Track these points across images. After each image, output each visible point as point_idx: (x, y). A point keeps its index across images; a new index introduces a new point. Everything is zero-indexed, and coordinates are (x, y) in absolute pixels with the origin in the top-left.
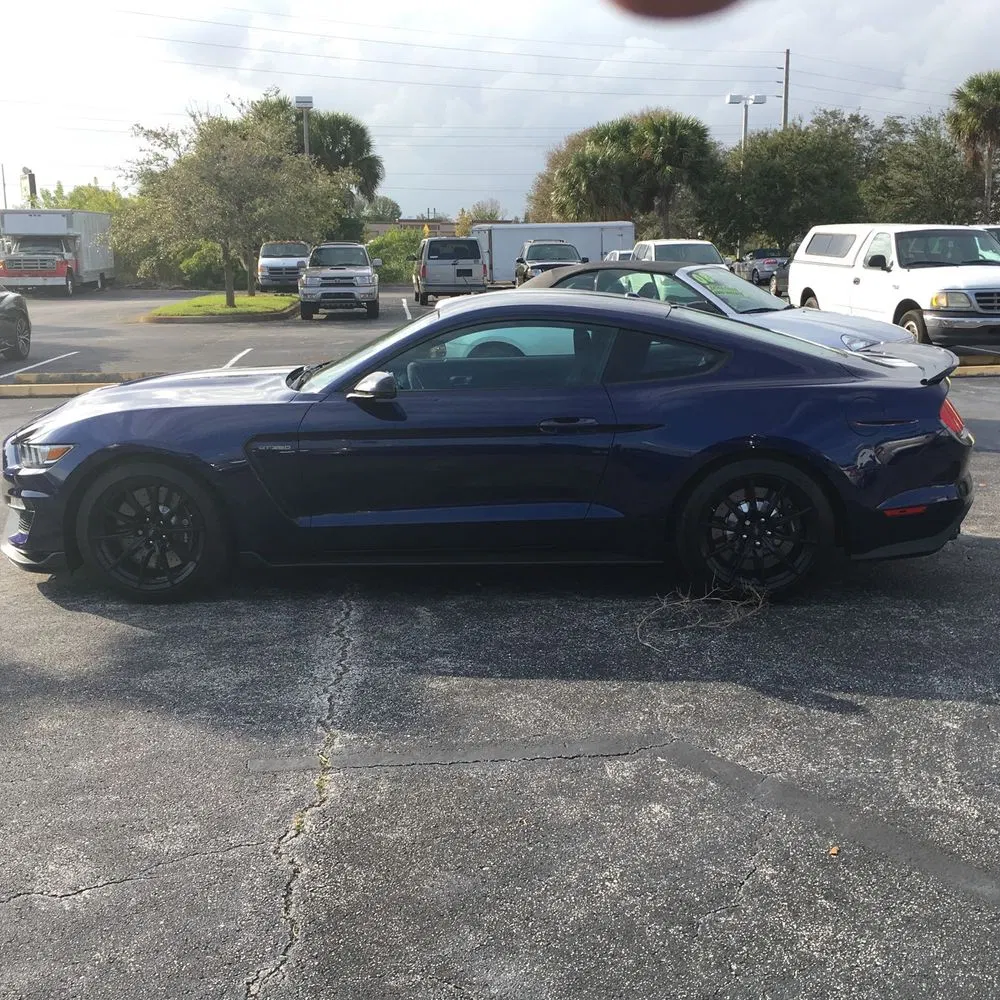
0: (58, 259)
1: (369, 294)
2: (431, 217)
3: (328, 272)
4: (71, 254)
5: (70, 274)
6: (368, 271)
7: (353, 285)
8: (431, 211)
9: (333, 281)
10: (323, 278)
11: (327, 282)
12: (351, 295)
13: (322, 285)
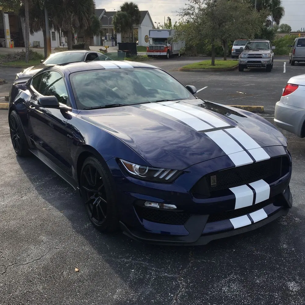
0: (165, 46)
1: (268, 62)
2: (302, 31)
3: (251, 52)
4: (170, 45)
5: (169, 51)
6: (269, 52)
7: (261, 57)
8: (303, 29)
9: (253, 56)
10: (249, 55)
11: (251, 56)
12: (260, 62)
13: (249, 58)
